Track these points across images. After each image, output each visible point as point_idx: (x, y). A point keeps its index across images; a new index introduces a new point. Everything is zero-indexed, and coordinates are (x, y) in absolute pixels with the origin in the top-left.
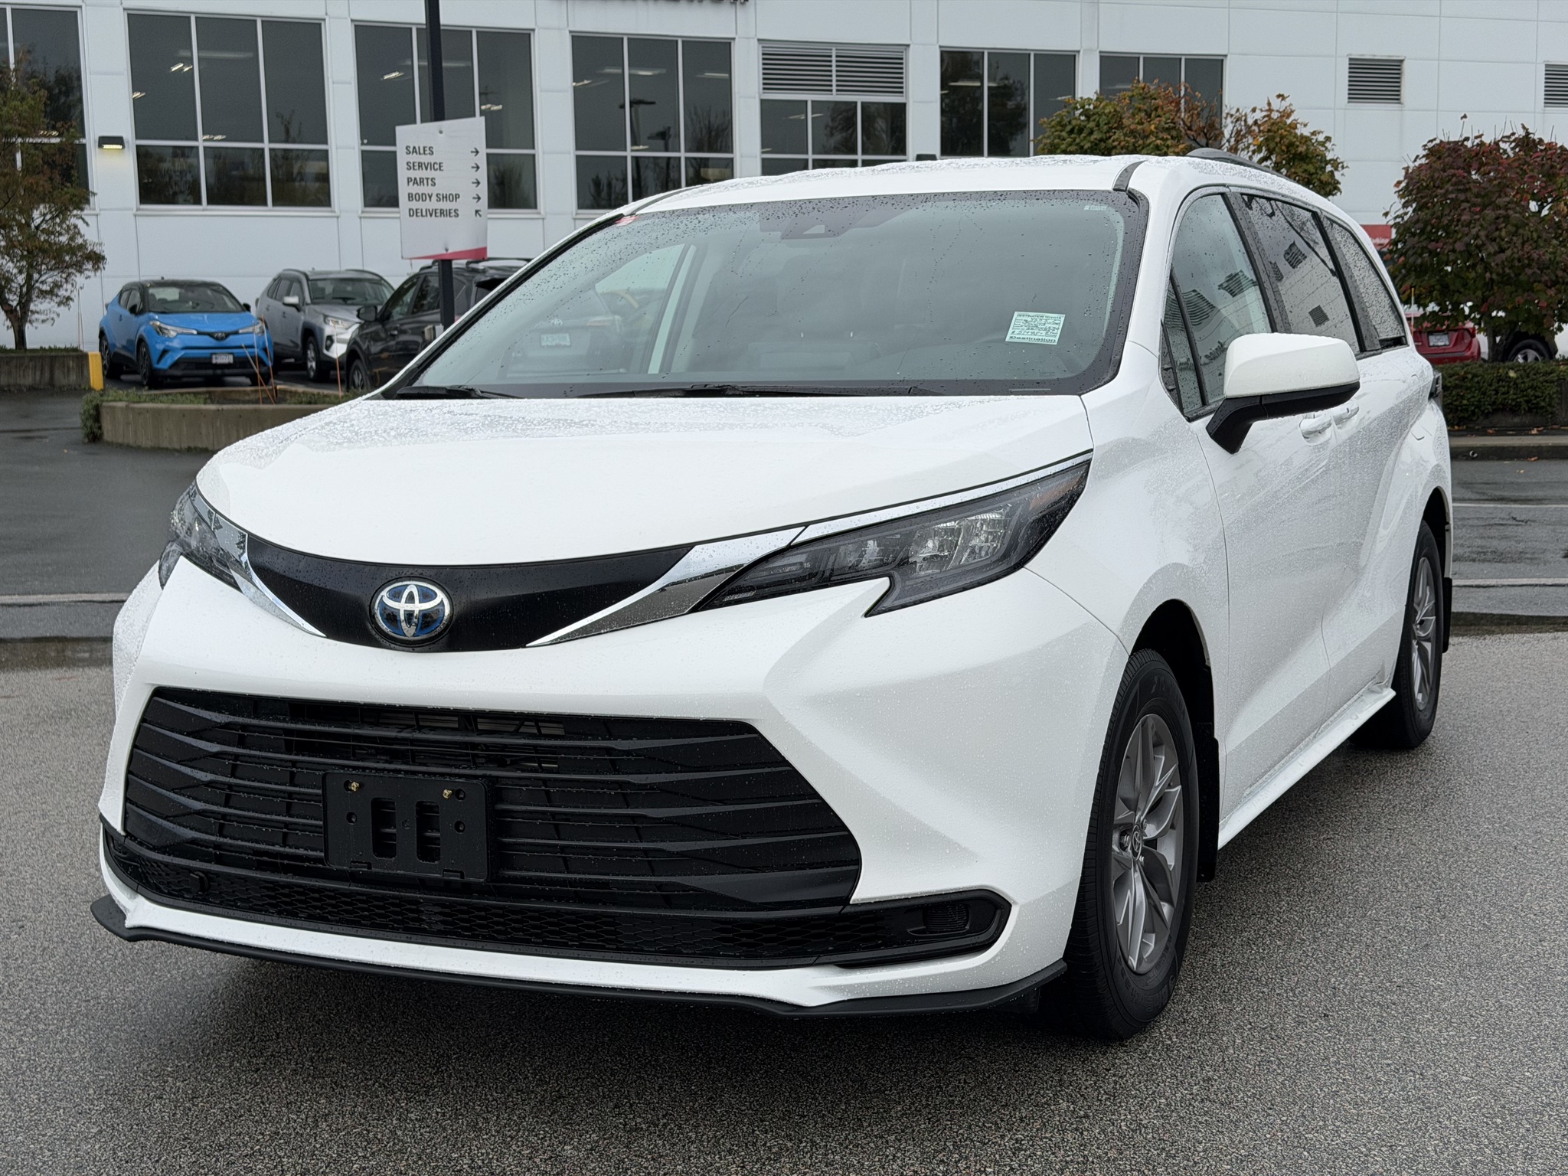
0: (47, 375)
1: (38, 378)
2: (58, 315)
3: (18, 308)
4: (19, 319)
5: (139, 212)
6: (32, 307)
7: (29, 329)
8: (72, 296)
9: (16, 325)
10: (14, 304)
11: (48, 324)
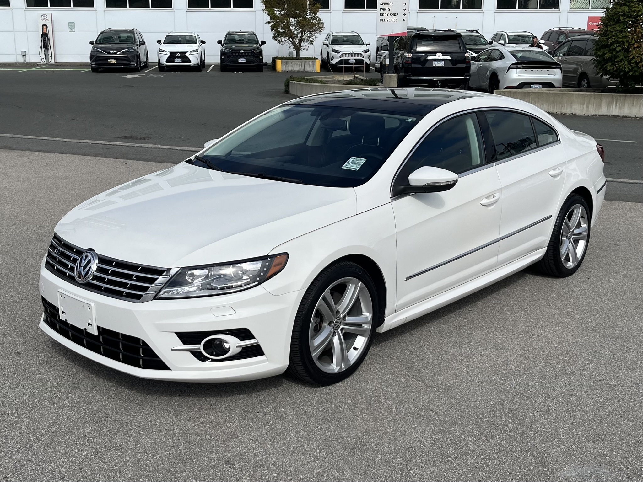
0: (303, 67)
1: (300, 68)
2: (309, 47)
3: (298, 45)
4: (298, 48)
5: (344, 11)
6: (302, 44)
7: (300, 52)
8: (314, 41)
9: (297, 50)
10: (297, 43)
11: (305, 50)
